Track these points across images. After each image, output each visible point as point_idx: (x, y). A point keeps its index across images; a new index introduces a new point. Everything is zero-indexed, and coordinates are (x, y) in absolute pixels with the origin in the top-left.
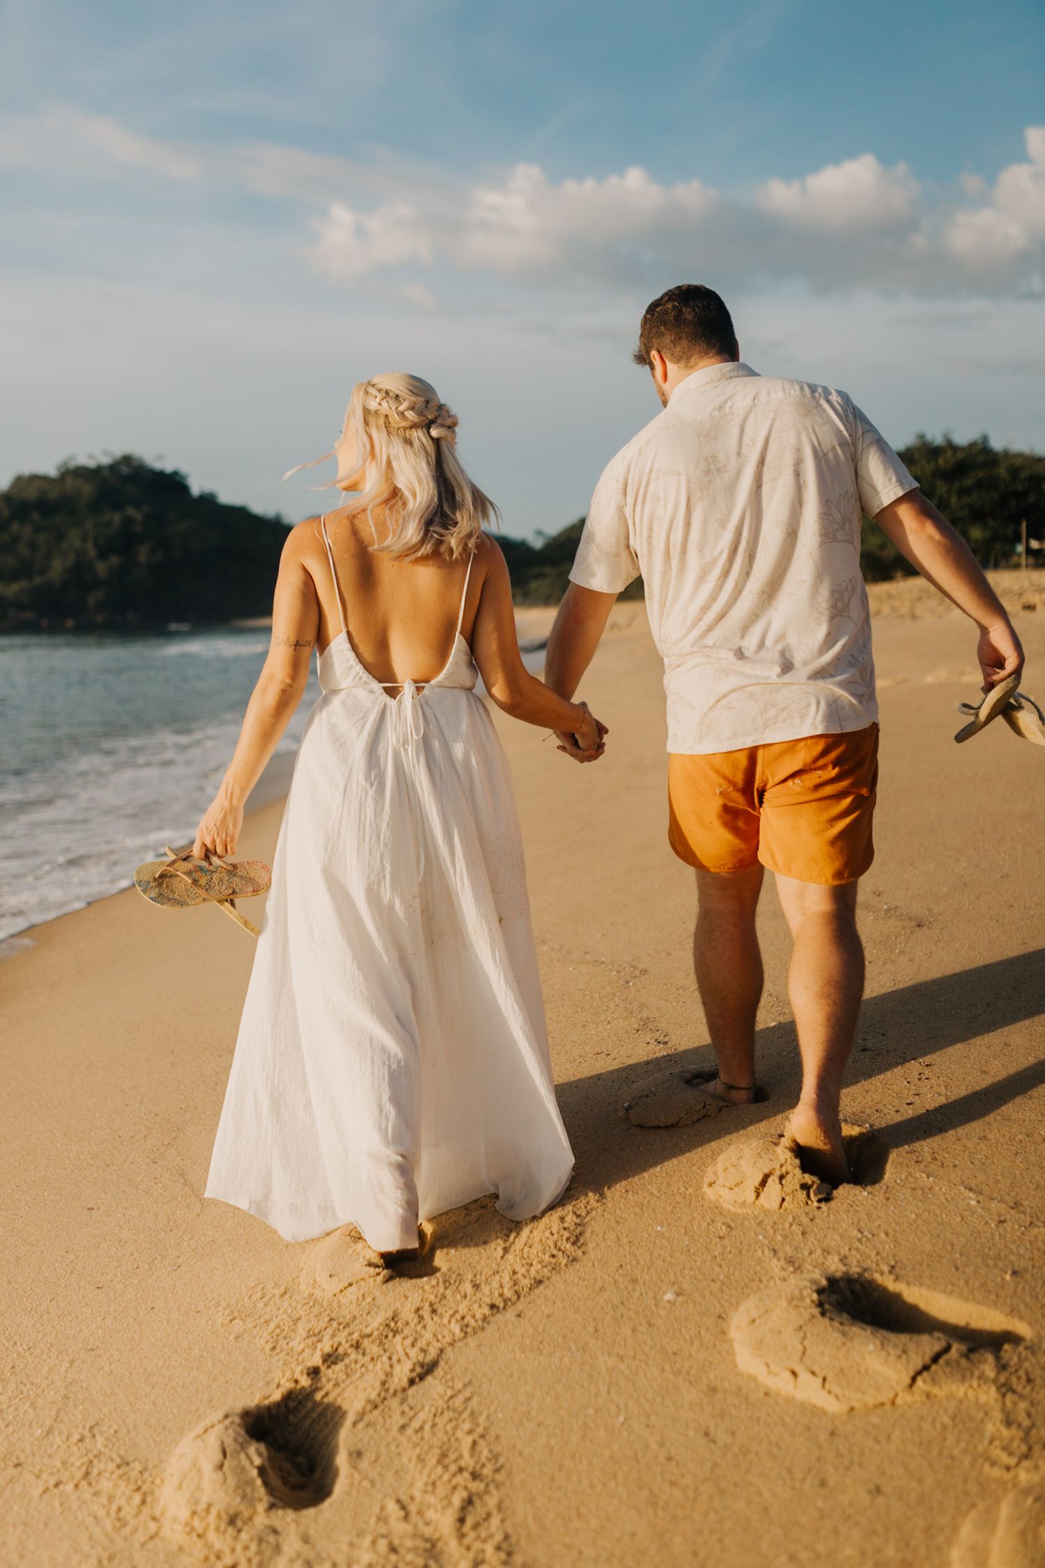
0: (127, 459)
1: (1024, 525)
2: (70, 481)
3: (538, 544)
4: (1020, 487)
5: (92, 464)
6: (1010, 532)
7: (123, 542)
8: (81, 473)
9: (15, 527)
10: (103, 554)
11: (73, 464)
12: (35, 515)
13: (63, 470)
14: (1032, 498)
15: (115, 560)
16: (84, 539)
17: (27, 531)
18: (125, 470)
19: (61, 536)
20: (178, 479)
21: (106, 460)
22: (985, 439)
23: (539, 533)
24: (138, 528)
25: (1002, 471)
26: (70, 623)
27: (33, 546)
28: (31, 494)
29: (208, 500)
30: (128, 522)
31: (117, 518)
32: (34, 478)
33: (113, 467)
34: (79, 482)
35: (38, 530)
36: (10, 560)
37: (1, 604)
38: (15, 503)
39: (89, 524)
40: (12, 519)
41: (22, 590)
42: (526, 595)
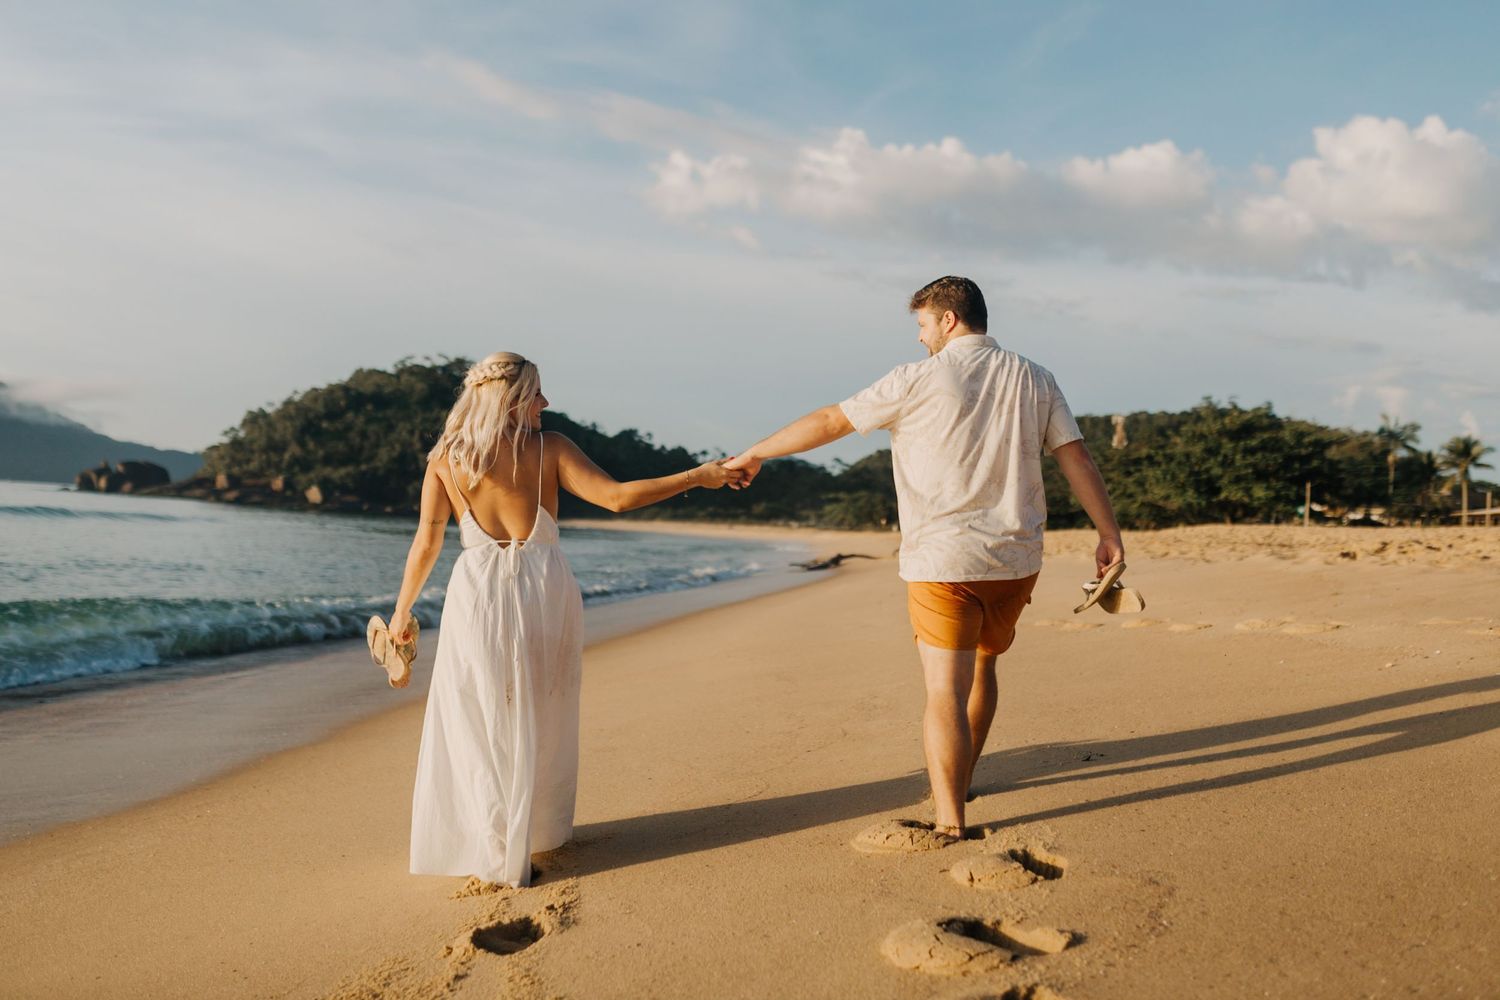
1: (1308, 486)
2: (405, 378)
3: (836, 471)
4: (1304, 452)
5: (428, 364)
6: (1292, 493)
8: (417, 371)
11: (409, 363)
12: (369, 407)
13: (400, 366)
14: (1315, 463)
16: (412, 432)
17: (361, 419)
18: (456, 372)
19: (391, 428)
21: (441, 362)
22: (1269, 406)
23: (838, 462)
25: (1286, 435)
26: (389, 509)
27: (364, 435)
28: (368, 388)
32: (372, 373)
33: (445, 369)
34: (413, 379)
35: (369, 421)
36: (341, 446)
37: (325, 486)
38: (353, 393)
39: (418, 420)
40: (348, 408)
41: (348, 475)
42: (820, 517)
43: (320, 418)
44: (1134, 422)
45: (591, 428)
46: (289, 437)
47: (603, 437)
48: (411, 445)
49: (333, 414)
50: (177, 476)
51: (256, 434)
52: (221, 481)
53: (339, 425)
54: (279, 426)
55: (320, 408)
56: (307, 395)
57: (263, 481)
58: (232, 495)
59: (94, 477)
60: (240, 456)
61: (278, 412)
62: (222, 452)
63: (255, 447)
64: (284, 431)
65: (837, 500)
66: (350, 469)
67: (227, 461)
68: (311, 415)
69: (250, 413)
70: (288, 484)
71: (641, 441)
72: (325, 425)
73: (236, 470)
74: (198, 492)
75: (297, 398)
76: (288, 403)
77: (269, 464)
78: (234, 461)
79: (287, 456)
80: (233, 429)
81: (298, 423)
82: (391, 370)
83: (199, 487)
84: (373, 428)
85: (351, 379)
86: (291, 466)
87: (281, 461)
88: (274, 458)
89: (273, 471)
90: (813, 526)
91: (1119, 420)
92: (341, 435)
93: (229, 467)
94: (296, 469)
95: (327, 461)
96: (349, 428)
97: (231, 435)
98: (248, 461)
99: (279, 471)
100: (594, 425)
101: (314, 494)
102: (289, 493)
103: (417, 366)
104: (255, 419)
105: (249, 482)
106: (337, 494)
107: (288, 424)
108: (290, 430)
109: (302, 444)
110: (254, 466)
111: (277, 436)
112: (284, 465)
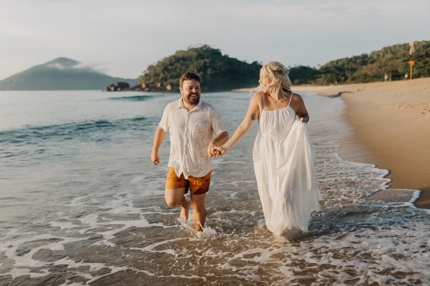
0: (205, 46)
2: (190, 52)
3: (318, 68)
5: (196, 47)
7: (204, 68)
8: (193, 50)
9: (176, 64)
10: (198, 71)
11: (191, 48)
12: (181, 61)
13: (189, 49)
15: (202, 73)
16: (194, 67)
17: (179, 65)
18: (205, 49)
19: (188, 67)
20: (219, 51)
21: (200, 46)
23: (319, 65)
24: (208, 64)
27: (180, 69)
28: (180, 56)
29: (226, 57)
30: (205, 63)
31: (202, 61)
32: (181, 51)
33: (201, 48)
34: (193, 52)
35: (182, 65)
36: (175, 73)
37: (171, 85)
38: (176, 58)
39: (195, 64)
40: (175, 62)
42: (315, 83)
43: (168, 65)
44: (416, 44)
45: (244, 62)
46: (160, 72)
47: (248, 64)
48: (194, 71)
49: (171, 64)
50: (132, 85)
51: (151, 72)
52: (144, 86)
53: (173, 67)
54: (157, 69)
55: (168, 63)
56: (164, 59)
57: (154, 85)
58: (147, 89)
59: (110, 87)
60: (148, 78)
61: (157, 65)
62: (143, 78)
64: (159, 70)
65: (321, 77)
67: (144, 80)
68: (166, 65)
69: (149, 66)
70: (162, 85)
71: (259, 65)
72: (170, 67)
73: (147, 82)
74: (138, 89)
75: (161, 61)
76: (159, 62)
77: (156, 80)
78: (147, 80)
79: (160, 77)
80: (145, 71)
81: (163, 67)
82: (186, 50)
83: (138, 88)
84: (183, 67)
85: (176, 54)
88: (157, 78)
89: (157, 82)
90: (314, 86)
91: (411, 44)
92: (174, 70)
93: (145, 82)
94: (163, 81)
95: (171, 77)
96: (176, 68)
97: (145, 72)
98: (150, 79)
99: (159, 82)
100: (245, 61)
101: (169, 87)
102: (162, 88)
103: (193, 48)
104: (151, 68)
105: (151, 85)
106: (175, 87)
107: (160, 68)
109: (164, 73)
110: (152, 81)
111: (157, 72)
112: (160, 80)
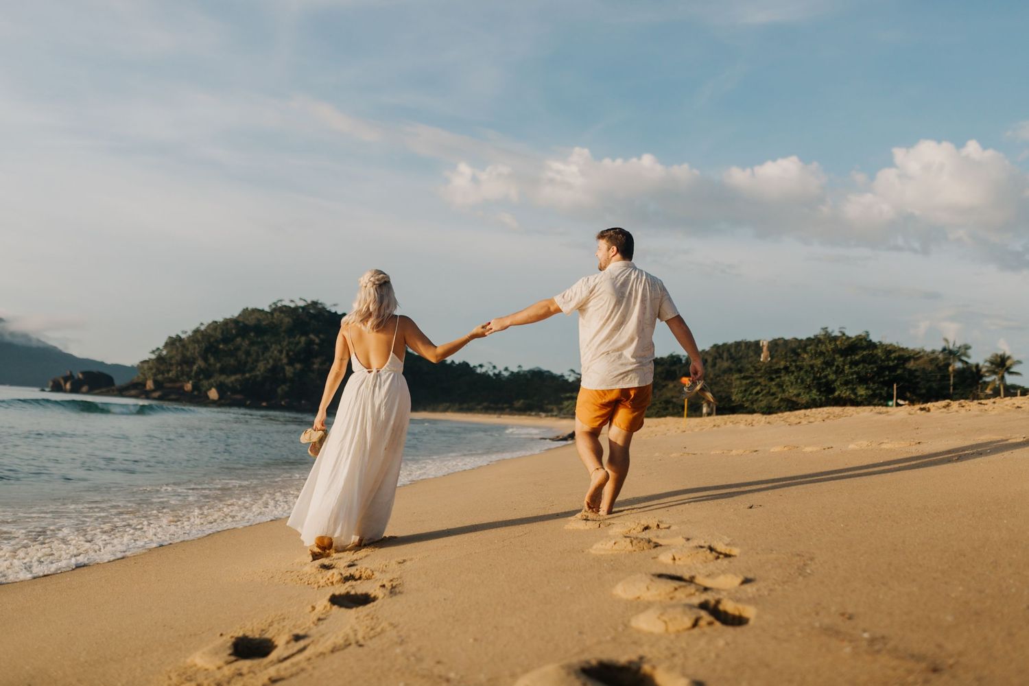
2: (277, 314)
5: (293, 305)
8: (285, 310)
12: (252, 334)
15: (298, 366)
16: (281, 351)
17: (246, 342)
18: (313, 311)
19: (267, 349)
24: (316, 347)
26: (264, 404)
27: (248, 353)
28: (251, 321)
30: (310, 343)
31: (304, 339)
33: (304, 308)
34: (282, 315)
37: (221, 388)
38: (241, 325)
40: (238, 335)
41: (237, 380)
43: (218, 342)
48: (280, 360)
49: (226, 340)
52: (150, 384)
53: (231, 346)
54: (190, 347)
55: (218, 335)
57: (178, 385)
58: (157, 394)
59: (62, 382)
60: (163, 368)
62: (151, 364)
63: (173, 361)
64: (194, 350)
66: (238, 376)
67: (154, 371)
68: (212, 340)
70: (195, 387)
72: (222, 346)
73: (160, 377)
74: (133, 392)
77: (183, 373)
78: (159, 371)
79: (195, 367)
81: (203, 345)
83: (134, 389)
84: (254, 348)
86: (197, 374)
87: (191, 371)
88: (186, 369)
89: (185, 377)
92: (232, 353)
93: (155, 375)
94: (201, 376)
95: (223, 371)
96: (238, 349)
98: (168, 371)
99: (190, 379)
101: (213, 393)
102: (196, 393)
103: (285, 306)
104: (174, 342)
105: (169, 385)
106: (229, 393)
107: (196, 345)
108: (197, 350)
109: (206, 359)
110: (172, 374)
111: (188, 354)
112: (193, 374)
